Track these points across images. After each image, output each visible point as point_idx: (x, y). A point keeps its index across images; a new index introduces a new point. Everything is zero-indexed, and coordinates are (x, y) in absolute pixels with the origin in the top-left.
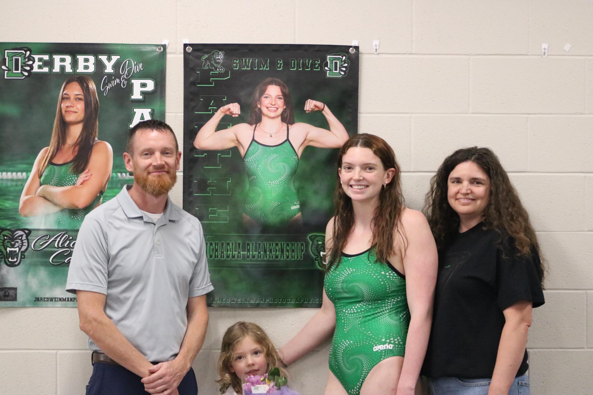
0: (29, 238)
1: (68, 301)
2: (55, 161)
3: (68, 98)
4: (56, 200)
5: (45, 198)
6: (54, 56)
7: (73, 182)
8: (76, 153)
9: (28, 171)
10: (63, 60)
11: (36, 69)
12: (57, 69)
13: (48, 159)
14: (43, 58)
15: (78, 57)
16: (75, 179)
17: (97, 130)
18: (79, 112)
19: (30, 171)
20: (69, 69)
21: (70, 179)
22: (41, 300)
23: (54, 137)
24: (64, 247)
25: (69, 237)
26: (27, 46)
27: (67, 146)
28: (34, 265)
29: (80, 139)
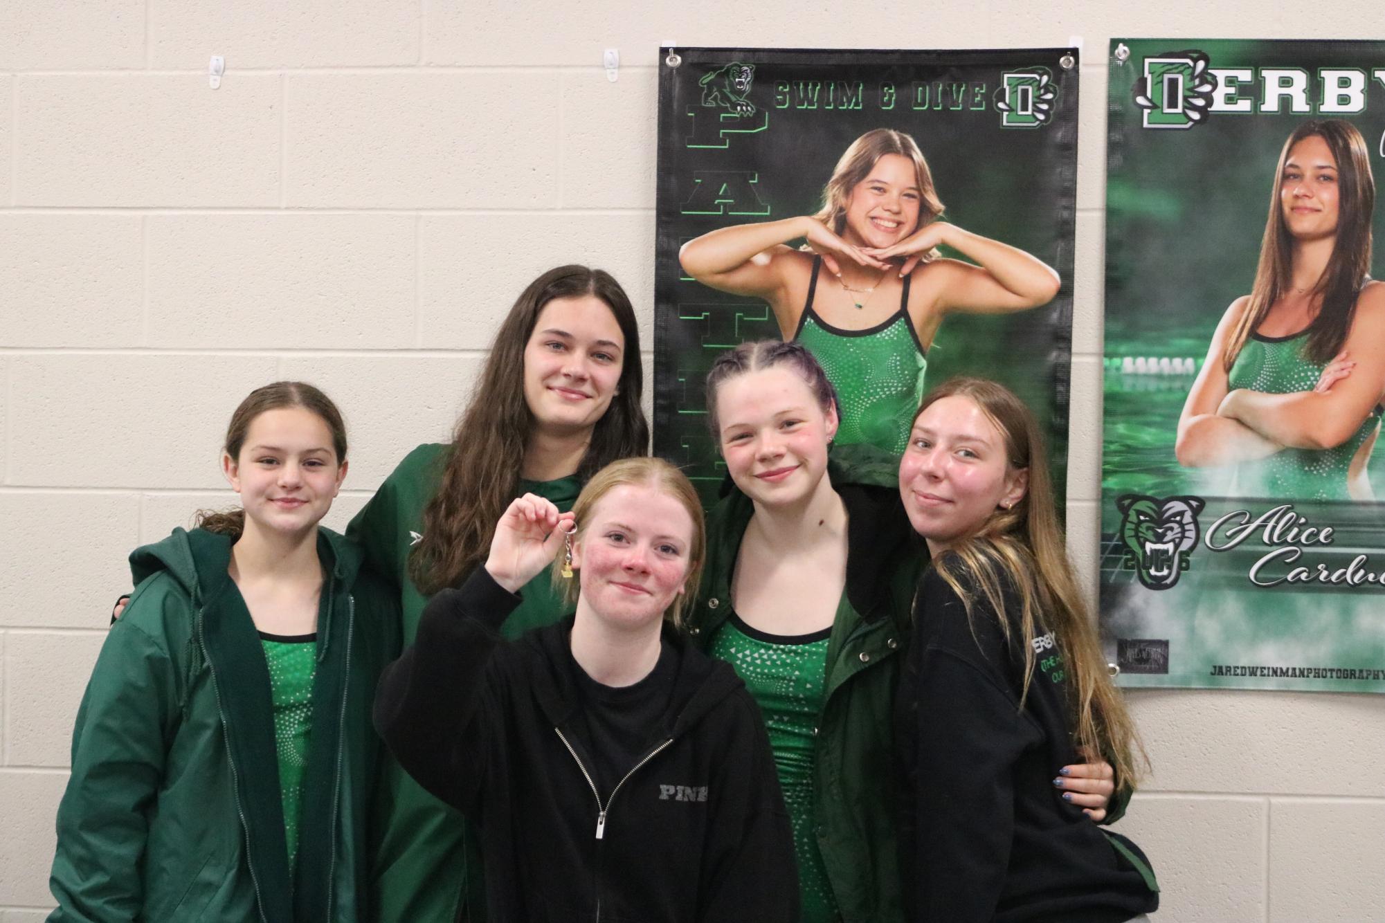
0: (1200, 519)
1: (1294, 675)
2: (1264, 331)
3: (1298, 177)
4: (1267, 428)
5: (1239, 421)
6: (1265, 73)
7: (1309, 383)
8: (1317, 312)
9: (1199, 354)
10: (1286, 82)
11: (1219, 105)
12: (1271, 104)
13: (1248, 325)
14: (1237, 77)
15: (1324, 74)
16: (1313, 375)
17: (1370, 254)
18: (1326, 211)
19: (1204, 355)
20: (1300, 104)
21: (1302, 374)
22: (1227, 671)
23: (1263, 272)
24: (1284, 543)
25: (1298, 518)
26: (1198, 49)
27: (1294, 293)
28: (1211, 586)
29: (1327, 276)
